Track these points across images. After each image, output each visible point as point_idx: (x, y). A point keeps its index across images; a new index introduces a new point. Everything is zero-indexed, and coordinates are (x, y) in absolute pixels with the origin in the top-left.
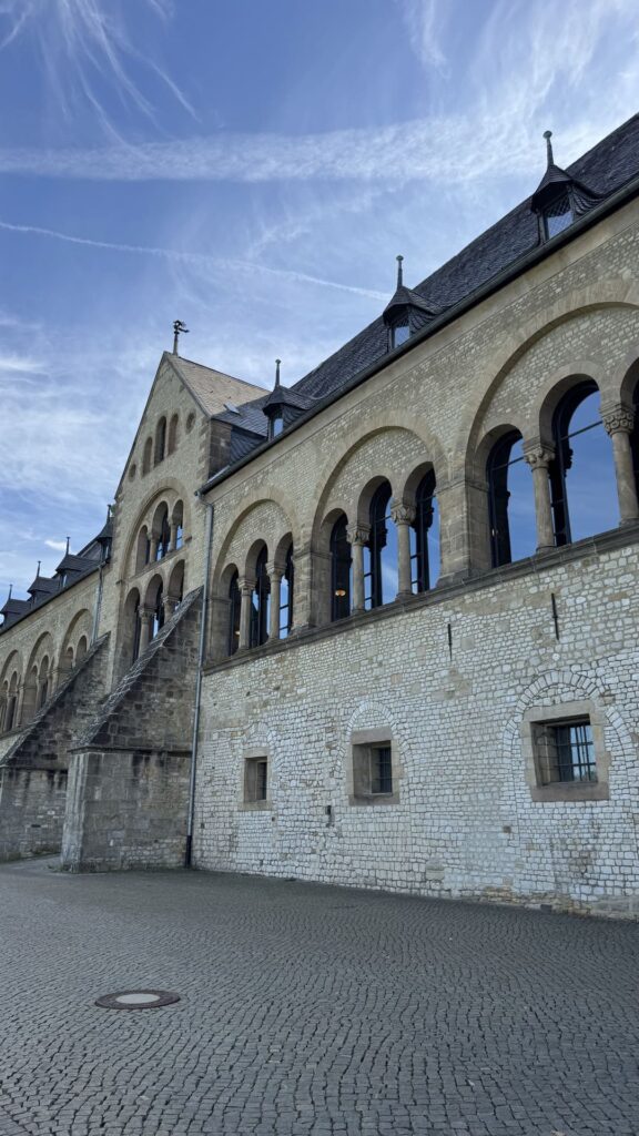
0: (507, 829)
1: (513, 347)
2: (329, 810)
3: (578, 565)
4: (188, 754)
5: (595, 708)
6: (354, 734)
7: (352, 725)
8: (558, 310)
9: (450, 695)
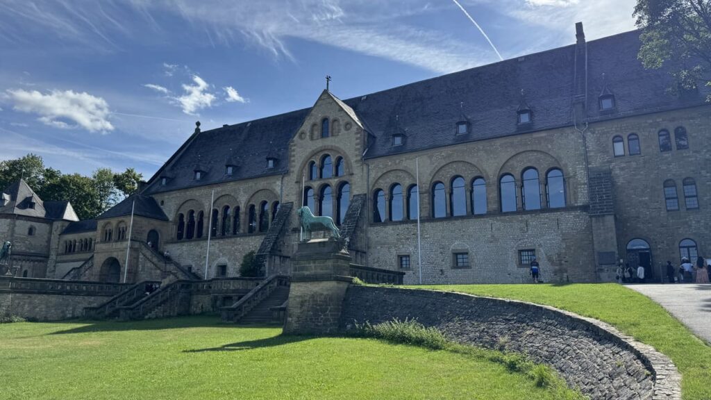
0: (509, 274)
1: (514, 153)
2: (441, 270)
3: (534, 215)
4: (365, 253)
5: (537, 247)
6: (453, 250)
7: (452, 247)
8: (529, 148)
9: (491, 242)
